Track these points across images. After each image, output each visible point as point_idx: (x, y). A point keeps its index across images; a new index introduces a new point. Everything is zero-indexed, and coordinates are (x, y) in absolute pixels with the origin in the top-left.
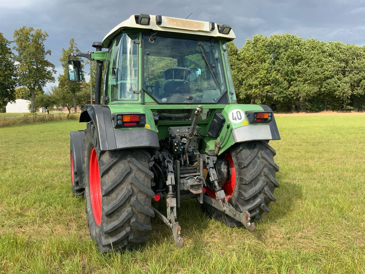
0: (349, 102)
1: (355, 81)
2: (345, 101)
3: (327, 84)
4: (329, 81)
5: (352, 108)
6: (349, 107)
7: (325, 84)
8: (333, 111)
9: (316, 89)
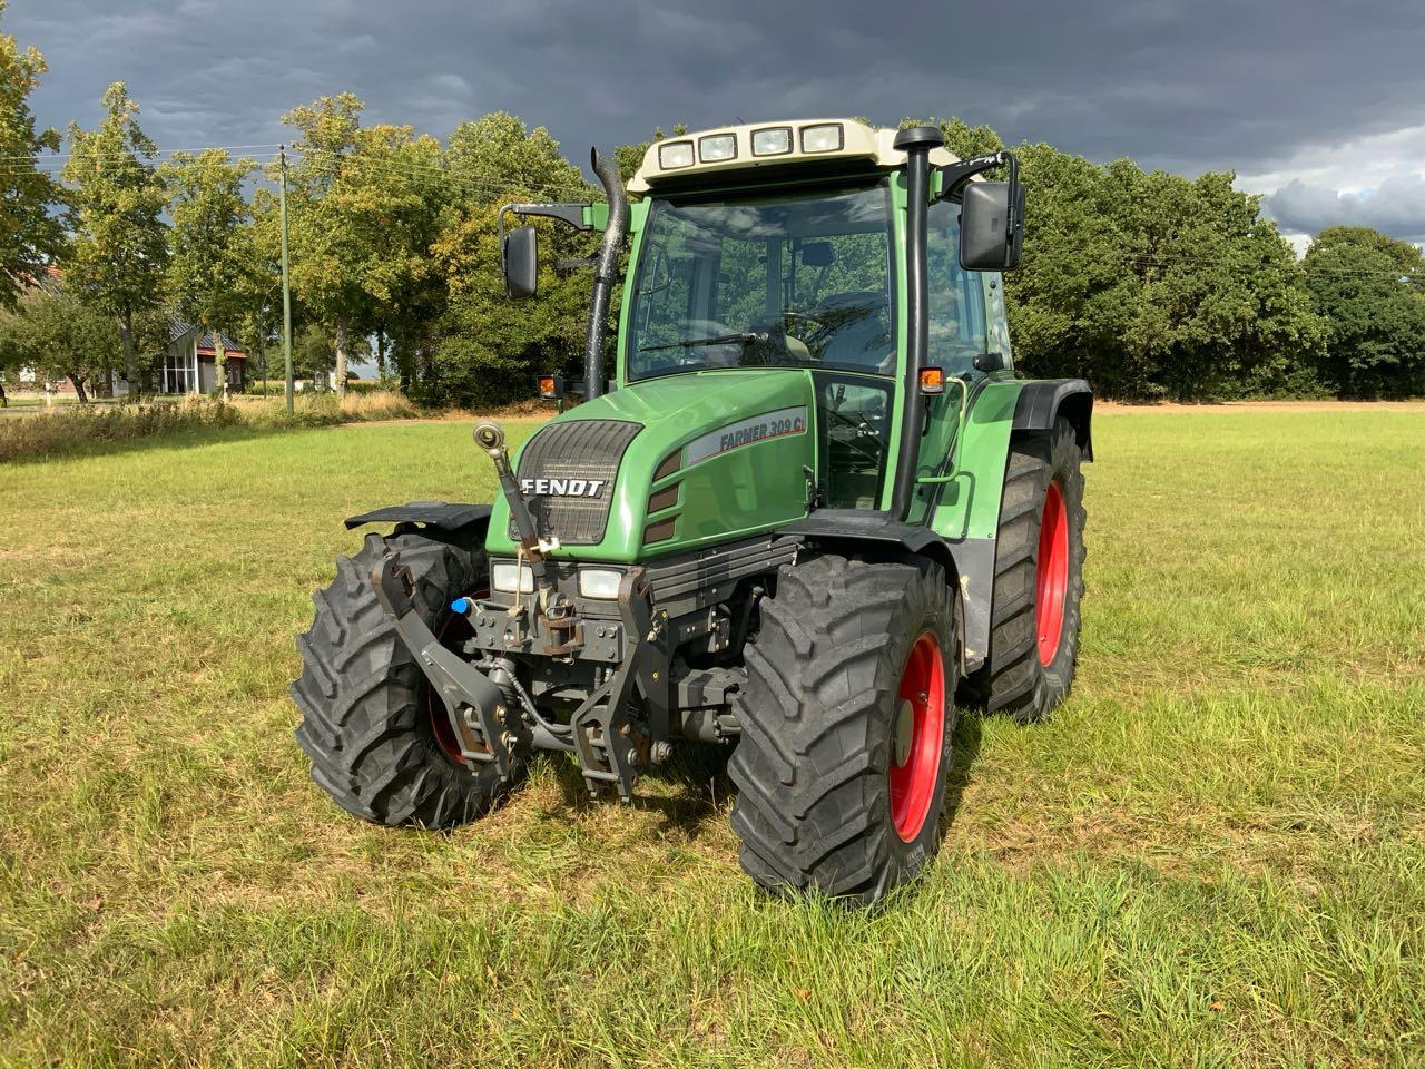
0: (1155, 370)
1: (1183, 299)
2: (1143, 365)
3: (1099, 307)
4: (1103, 297)
5: (1162, 389)
6: (1155, 388)
7: (1089, 307)
8: (1106, 401)
9: (1061, 322)
